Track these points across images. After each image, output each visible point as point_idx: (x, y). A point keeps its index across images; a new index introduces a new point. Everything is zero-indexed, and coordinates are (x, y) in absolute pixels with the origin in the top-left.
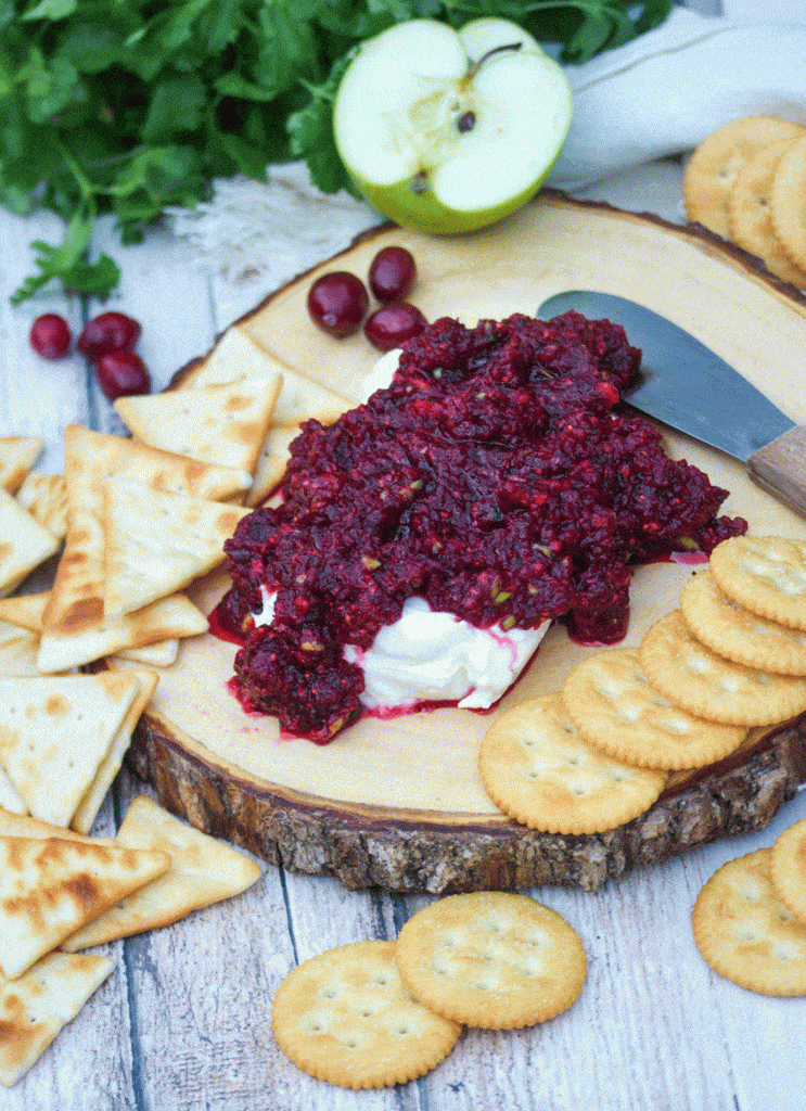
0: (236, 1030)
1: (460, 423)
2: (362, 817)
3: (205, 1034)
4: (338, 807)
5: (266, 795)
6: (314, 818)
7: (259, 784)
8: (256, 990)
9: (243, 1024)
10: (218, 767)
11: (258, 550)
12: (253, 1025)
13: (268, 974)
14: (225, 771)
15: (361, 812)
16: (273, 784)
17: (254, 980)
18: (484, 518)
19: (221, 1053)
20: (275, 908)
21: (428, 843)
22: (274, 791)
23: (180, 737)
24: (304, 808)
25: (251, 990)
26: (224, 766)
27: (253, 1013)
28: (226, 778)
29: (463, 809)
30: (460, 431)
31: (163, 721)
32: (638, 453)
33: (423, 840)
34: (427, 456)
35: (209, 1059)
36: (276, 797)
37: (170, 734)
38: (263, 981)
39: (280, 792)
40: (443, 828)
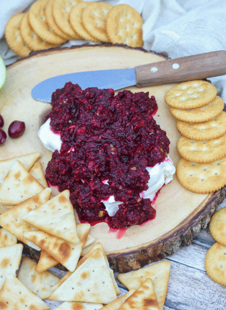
0: (215, 295)
1: (101, 124)
2: (185, 225)
3: (211, 302)
4: (177, 229)
5: (159, 243)
6: (175, 236)
7: (154, 242)
8: (203, 284)
9: (214, 292)
10: (140, 248)
11: (90, 195)
12: (215, 290)
13: (201, 279)
14: (142, 247)
15: (183, 225)
16: (157, 239)
17: (200, 282)
18: (133, 139)
19: (220, 302)
20: (178, 266)
21: (203, 216)
22: (159, 240)
23: (121, 252)
24: (171, 236)
25: (203, 285)
26: (141, 247)
27: (212, 288)
28: (144, 248)
29: (200, 203)
30: (102, 126)
31: (112, 253)
32: (133, 98)
33: (202, 217)
34: (102, 138)
35: (220, 305)
36: (162, 241)
37: (118, 254)
38: (202, 281)
39: (161, 239)
40: (203, 210)
